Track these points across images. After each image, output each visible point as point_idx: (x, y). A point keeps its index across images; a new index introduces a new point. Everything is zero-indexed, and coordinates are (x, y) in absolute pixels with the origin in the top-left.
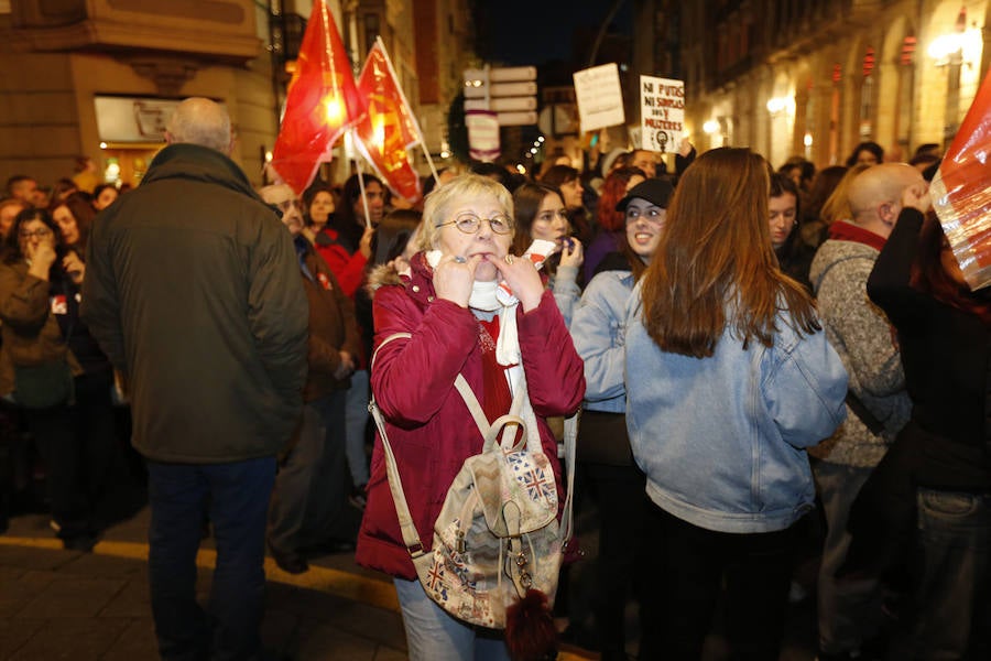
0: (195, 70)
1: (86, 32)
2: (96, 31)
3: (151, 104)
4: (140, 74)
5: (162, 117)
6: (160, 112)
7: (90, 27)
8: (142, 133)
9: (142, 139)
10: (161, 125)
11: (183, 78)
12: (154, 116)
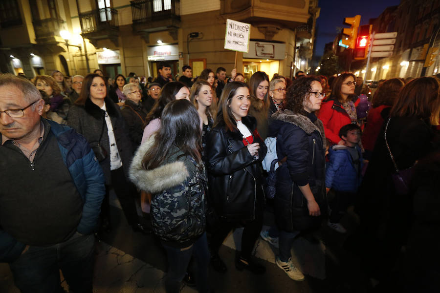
0: (279, 29)
1: (250, 12)
2: (253, 12)
3: (261, 43)
4: (260, 31)
5: (264, 48)
6: (263, 47)
7: (251, 10)
8: (257, 55)
9: (257, 57)
10: (263, 52)
11: (274, 33)
12: (261, 48)
